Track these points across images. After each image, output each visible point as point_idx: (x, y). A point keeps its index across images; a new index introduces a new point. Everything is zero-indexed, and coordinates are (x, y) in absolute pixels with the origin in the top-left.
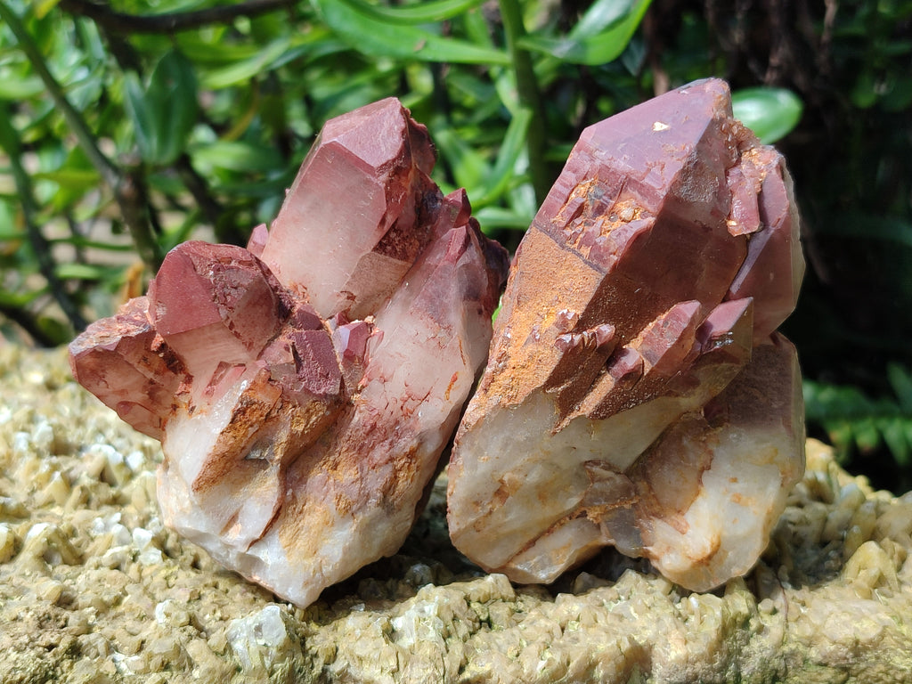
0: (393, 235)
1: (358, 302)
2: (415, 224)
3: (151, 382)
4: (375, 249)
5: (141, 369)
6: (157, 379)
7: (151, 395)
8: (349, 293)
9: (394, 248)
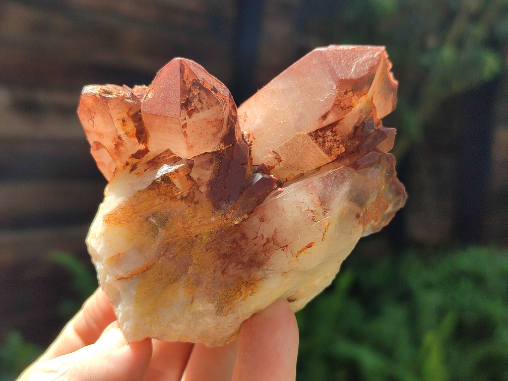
0: (329, 133)
1: (282, 166)
2: (349, 135)
3: (119, 137)
4: (310, 134)
5: (118, 124)
6: (124, 138)
7: (117, 146)
8: (278, 155)
9: (324, 142)
